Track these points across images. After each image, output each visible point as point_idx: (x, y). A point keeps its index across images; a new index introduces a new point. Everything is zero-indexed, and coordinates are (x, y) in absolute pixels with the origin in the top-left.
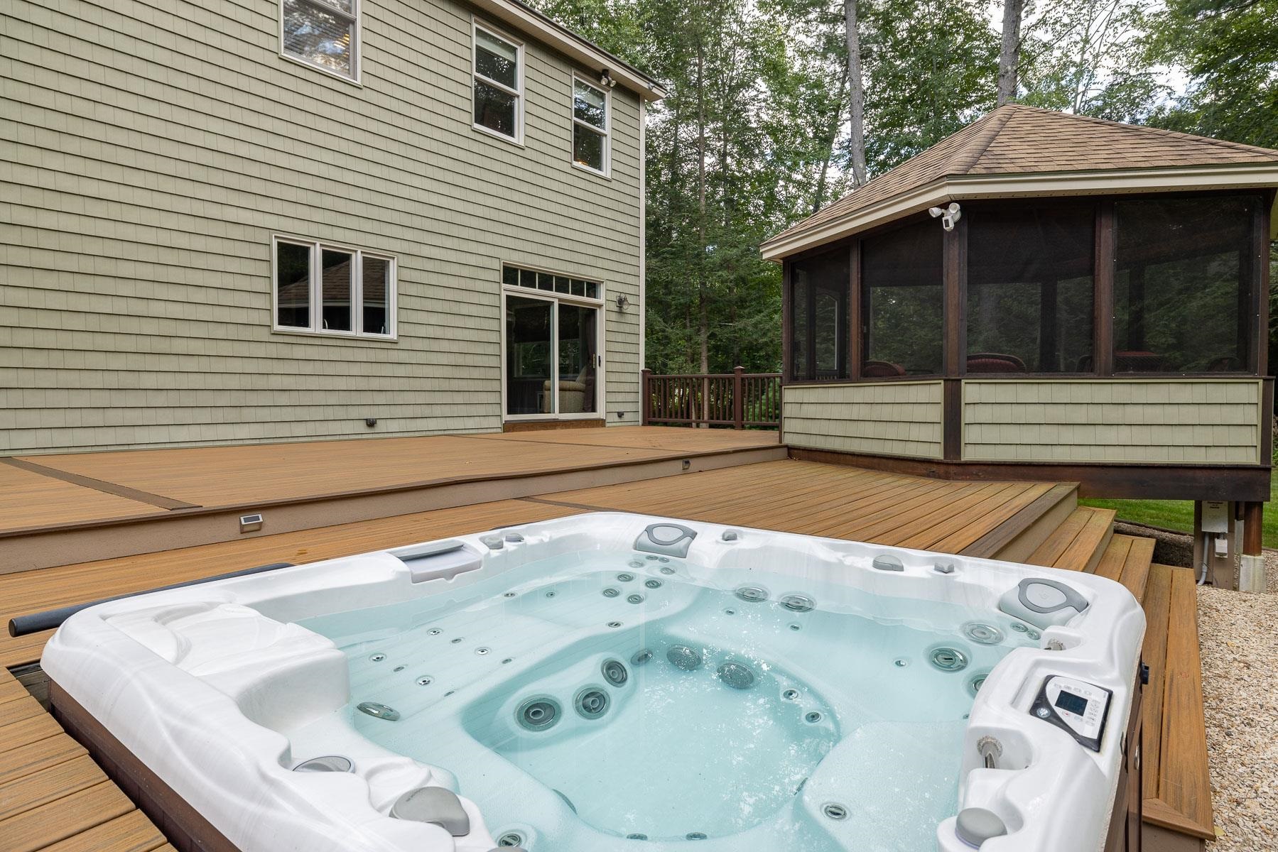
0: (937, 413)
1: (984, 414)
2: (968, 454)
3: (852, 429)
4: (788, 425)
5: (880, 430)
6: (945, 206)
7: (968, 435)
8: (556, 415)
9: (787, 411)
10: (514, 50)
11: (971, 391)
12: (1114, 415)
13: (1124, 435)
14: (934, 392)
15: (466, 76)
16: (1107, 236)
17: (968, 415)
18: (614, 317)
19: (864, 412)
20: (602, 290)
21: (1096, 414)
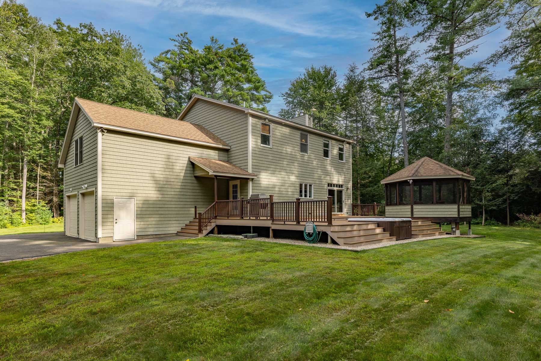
0: (410, 210)
1: (417, 210)
2: (414, 216)
3: (398, 213)
4: (386, 213)
5: (402, 213)
6: (410, 180)
7: (415, 213)
8: (336, 213)
9: (386, 211)
10: (329, 141)
11: (415, 207)
12: (436, 210)
13: (438, 213)
14: (409, 207)
15: (322, 149)
16: (434, 184)
17: (414, 210)
18: (346, 192)
19: (399, 210)
20: (344, 186)
21: (433, 210)
